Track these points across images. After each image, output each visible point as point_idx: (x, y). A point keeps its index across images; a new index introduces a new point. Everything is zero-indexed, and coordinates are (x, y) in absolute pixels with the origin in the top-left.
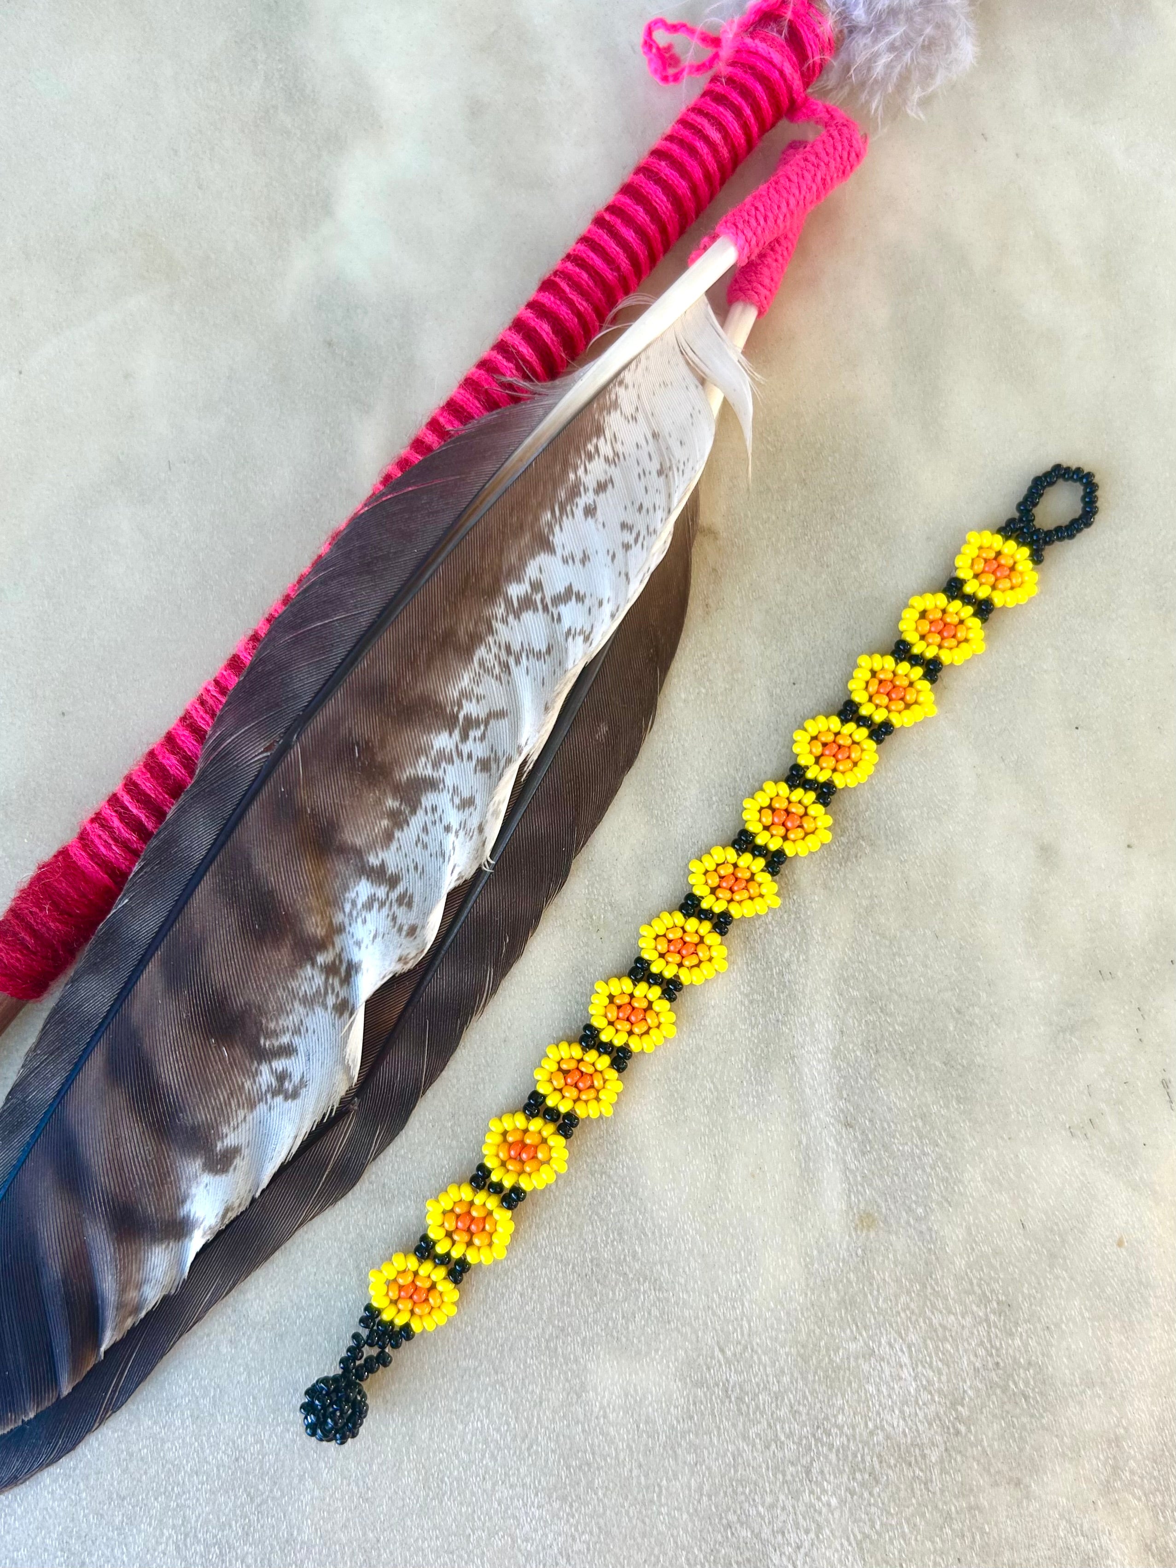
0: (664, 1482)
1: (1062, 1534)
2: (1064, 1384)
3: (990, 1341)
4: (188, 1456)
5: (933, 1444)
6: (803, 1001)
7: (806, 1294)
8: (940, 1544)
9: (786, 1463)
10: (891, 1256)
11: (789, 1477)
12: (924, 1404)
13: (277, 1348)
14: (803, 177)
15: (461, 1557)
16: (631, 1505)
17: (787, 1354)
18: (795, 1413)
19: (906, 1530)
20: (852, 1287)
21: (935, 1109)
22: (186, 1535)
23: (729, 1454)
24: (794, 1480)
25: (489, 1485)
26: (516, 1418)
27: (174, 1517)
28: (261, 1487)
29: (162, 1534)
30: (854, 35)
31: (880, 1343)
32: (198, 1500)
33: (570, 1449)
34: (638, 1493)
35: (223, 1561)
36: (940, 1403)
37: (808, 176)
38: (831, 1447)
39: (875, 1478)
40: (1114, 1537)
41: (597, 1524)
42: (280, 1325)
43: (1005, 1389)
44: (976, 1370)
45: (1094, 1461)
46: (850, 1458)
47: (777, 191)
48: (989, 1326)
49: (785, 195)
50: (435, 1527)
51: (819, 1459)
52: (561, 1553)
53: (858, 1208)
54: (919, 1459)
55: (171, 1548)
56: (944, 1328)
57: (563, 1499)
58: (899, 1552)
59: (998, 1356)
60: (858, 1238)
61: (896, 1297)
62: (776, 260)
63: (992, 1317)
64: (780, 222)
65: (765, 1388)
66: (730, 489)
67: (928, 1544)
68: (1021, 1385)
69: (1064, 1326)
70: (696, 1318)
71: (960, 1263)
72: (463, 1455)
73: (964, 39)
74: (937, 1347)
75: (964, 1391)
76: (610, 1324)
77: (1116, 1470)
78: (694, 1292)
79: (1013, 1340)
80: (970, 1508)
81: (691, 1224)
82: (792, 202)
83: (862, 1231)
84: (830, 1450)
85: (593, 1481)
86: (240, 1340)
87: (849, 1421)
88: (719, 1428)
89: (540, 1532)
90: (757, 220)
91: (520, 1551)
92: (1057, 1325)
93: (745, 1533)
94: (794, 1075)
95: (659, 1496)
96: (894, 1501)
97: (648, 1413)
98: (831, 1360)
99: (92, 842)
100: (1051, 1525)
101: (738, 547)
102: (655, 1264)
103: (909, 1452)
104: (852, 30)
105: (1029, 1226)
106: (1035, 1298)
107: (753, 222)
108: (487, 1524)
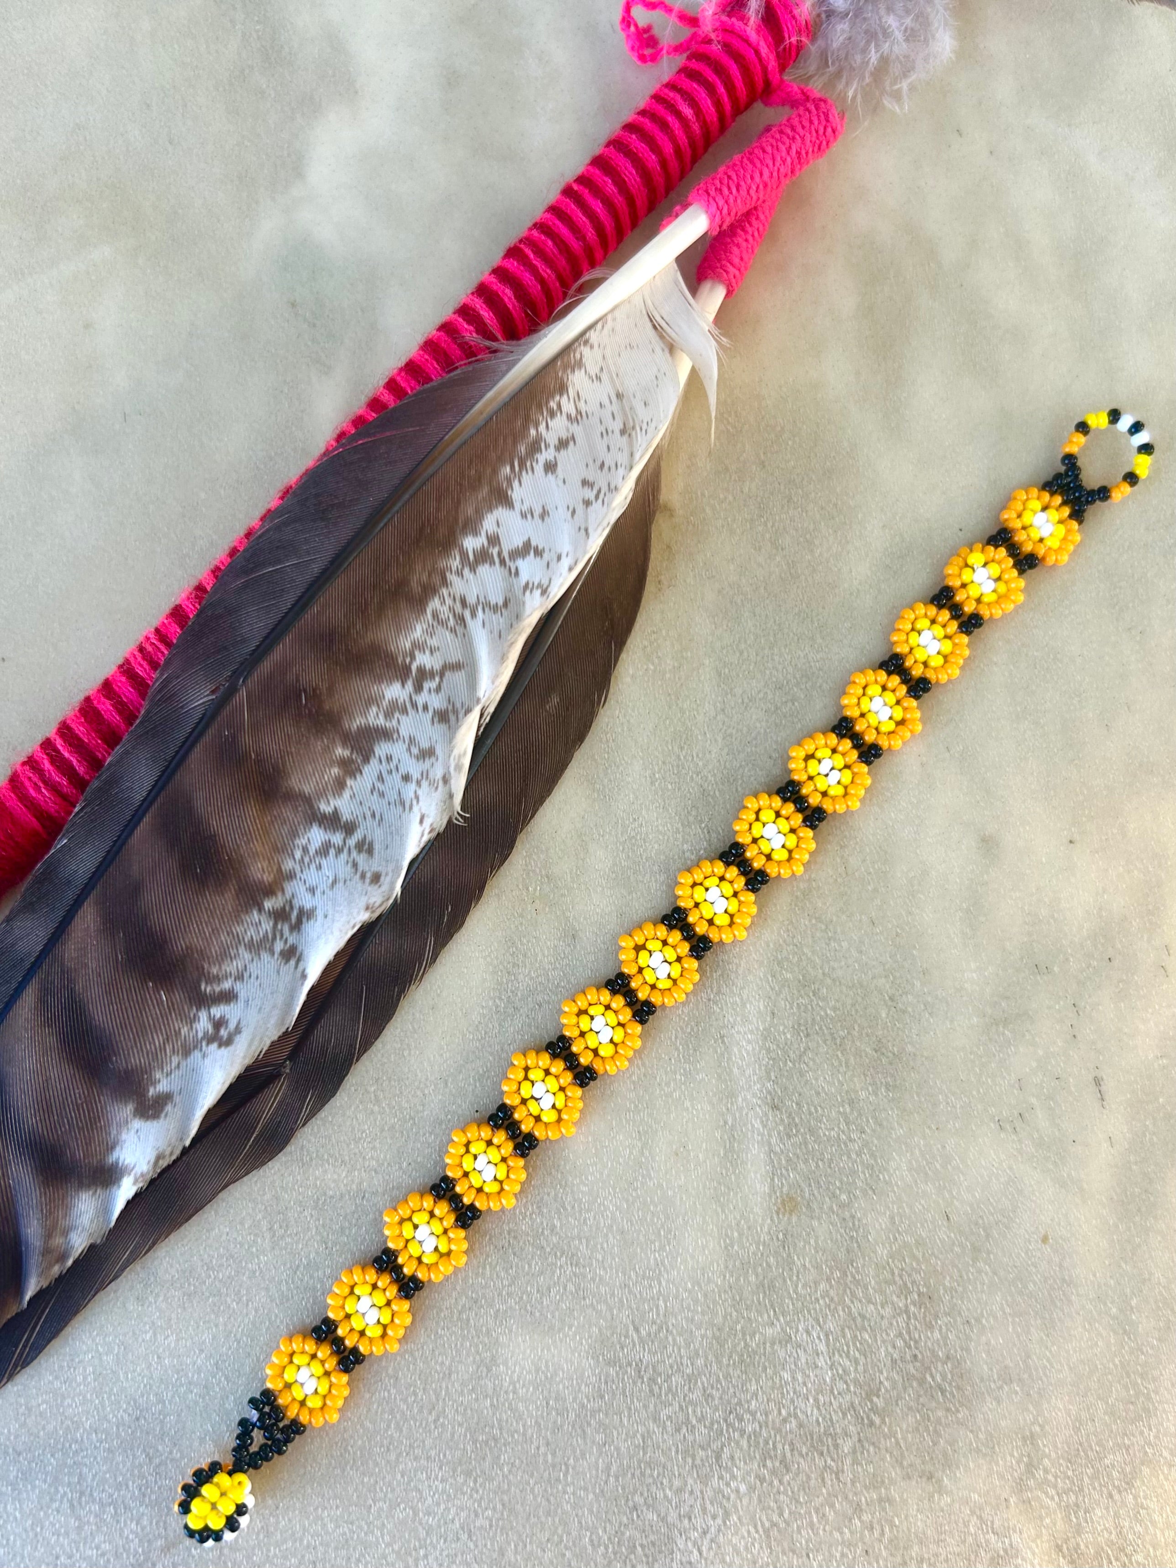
0: (571, 1461)
1: (972, 1530)
2: (982, 1380)
3: (909, 1333)
4: (88, 1413)
5: (846, 1434)
6: (736, 980)
7: (725, 1277)
8: (848, 1535)
9: (696, 1447)
10: (812, 1242)
11: (698, 1462)
12: (839, 1394)
13: (184, 1308)
14: (778, 149)
15: (362, 1529)
16: (536, 1483)
17: (703, 1337)
18: (708, 1397)
19: (815, 1520)
20: (772, 1271)
21: (863, 1094)
22: (82, 1494)
23: (639, 1436)
24: (703, 1465)
25: (393, 1457)
26: (424, 1389)
27: (70, 1474)
28: (160, 1448)
29: (57, 1491)
30: (832, 19)
31: (797, 1330)
32: (95, 1458)
33: (477, 1424)
34: (545, 1470)
35: (118, 1522)
36: (855, 1393)
37: (783, 148)
38: (742, 1432)
39: (785, 1466)
40: (1025, 1535)
41: (501, 1500)
42: (189, 1284)
43: (922, 1382)
44: (894, 1361)
45: (1008, 1458)
46: (762, 1445)
47: (752, 162)
48: (909, 1318)
49: (759, 165)
50: (336, 1497)
51: (729, 1444)
52: (463, 1529)
53: (782, 1192)
54: (832, 1448)
55: (66, 1505)
56: (863, 1317)
57: (468, 1474)
58: (807, 1542)
59: (917, 1348)
60: (779, 1223)
61: (815, 1283)
62: (747, 240)
63: (912, 1308)
64: (752, 192)
65: (678, 1370)
66: (688, 467)
67: (837, 1535)
68: (938, 1378)
69: (984, 1321)
70: (613, 1295)
71: (882, 1252)
72: (368, 1424)
73: (941, 30)
74: (856, 1336)
75: (881, 1382)
76: (525, 1297)
77: (1031, 1467)
78: (611, 1268)
79: (932, 1333)
80: (880, 1500)
81: (611, 1201)
82: (766, 173)
83: (784, 1215)
84: (742, 1436)
85: (498, 1457)
86: (147, 1298)
87: (762, 1407)
88: (630, 1409)
89: (442, 1506)
90: (729, 188)
91: (421, 1524)
92: (978, 1320)
93: (651, 1516)
94: (722, 1054)
95: (565, 1475)
96: (804, 1489)
97: (558, 1391)
98: (746, 1345)
99: (22, 783)
100: (961, 1520)
101: (694, 525)
102: (573, 1239)
103: (821, 1441)
104: (830, 14)
105: (953, 1217)
106: (956, 1292)
107: (726, 191)
108: (390, 1495)
